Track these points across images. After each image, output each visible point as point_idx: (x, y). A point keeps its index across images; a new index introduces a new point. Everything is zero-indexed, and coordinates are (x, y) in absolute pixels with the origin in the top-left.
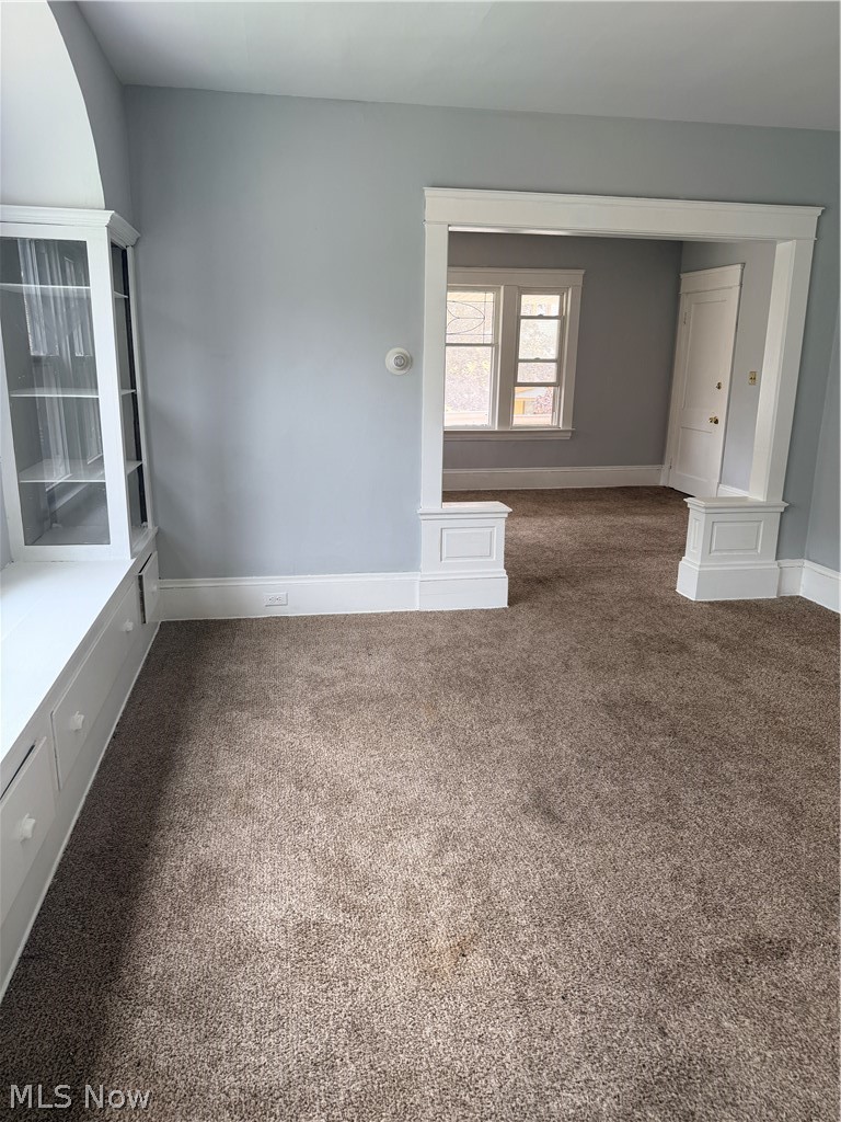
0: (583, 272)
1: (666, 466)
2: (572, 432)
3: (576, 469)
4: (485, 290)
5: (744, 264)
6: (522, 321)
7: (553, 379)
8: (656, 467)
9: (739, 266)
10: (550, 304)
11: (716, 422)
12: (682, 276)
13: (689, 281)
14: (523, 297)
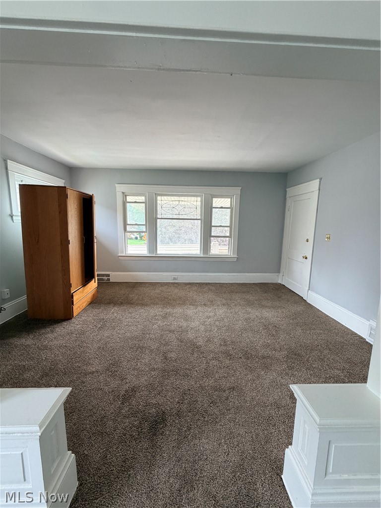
0: (240, 188)
1: (281, 274)
2: (237, 258)
3: (239, 274)
4: (197, 196)
5: (321, 179)
6: (213, 209)
7: (228, 234)
8: (277, 274)
9: (318, 180)
10: (226, 202)
11: (306, 258)
12: (287, 190)
13: (290, 191)
14: (214, 199)
